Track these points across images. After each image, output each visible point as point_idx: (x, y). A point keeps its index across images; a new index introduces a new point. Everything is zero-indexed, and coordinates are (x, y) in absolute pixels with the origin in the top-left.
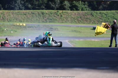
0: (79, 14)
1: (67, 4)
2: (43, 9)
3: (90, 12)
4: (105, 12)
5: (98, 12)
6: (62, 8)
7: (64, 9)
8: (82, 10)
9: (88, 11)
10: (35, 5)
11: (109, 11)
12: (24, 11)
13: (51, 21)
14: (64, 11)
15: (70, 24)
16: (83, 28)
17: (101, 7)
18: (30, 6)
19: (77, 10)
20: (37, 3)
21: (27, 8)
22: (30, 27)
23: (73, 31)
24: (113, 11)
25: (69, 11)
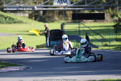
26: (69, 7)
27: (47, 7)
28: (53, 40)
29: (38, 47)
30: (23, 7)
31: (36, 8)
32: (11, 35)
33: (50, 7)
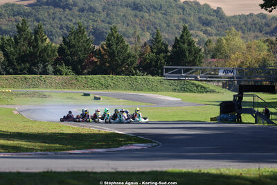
0: (63, 79)
1: (50, 68)
2: (25, 74)
3: (75, 76)
4: (90, 76)
5: (83, 76)
6: (45, 72)
7: (48, 74)
8: (66, 74)
9: (72, 76)
10: (17, 69)
11: (94, 76)
12: (5, 76)
13: (35, 86)
14: (48, 76)
15: (57, 90)
16: (72, 95)
17: (85, 71)
18: (11, 70)
19: (61, 74)
20: (19, 67)
21: (9, 73)
22: (22, 94)
23: (68, 98)
24: (98, 76)
25: (53, 76)
29: (212, 119)
30: (185, 77)
31: (199, 77)
32: (198, 105)
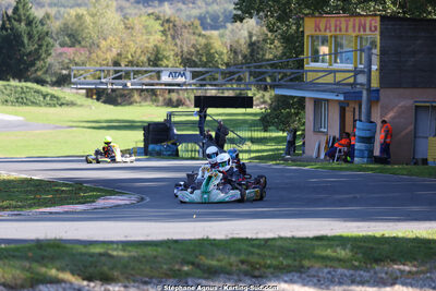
26: (190, 85)
27: (152, 85)
28: (153, 143)
32: (57, 127)
33: (157, 84)
